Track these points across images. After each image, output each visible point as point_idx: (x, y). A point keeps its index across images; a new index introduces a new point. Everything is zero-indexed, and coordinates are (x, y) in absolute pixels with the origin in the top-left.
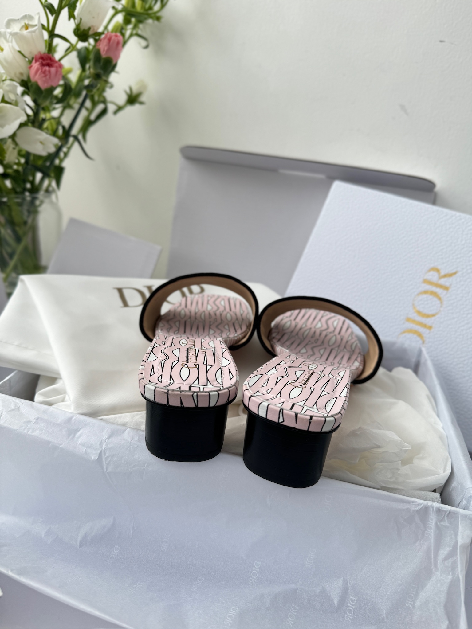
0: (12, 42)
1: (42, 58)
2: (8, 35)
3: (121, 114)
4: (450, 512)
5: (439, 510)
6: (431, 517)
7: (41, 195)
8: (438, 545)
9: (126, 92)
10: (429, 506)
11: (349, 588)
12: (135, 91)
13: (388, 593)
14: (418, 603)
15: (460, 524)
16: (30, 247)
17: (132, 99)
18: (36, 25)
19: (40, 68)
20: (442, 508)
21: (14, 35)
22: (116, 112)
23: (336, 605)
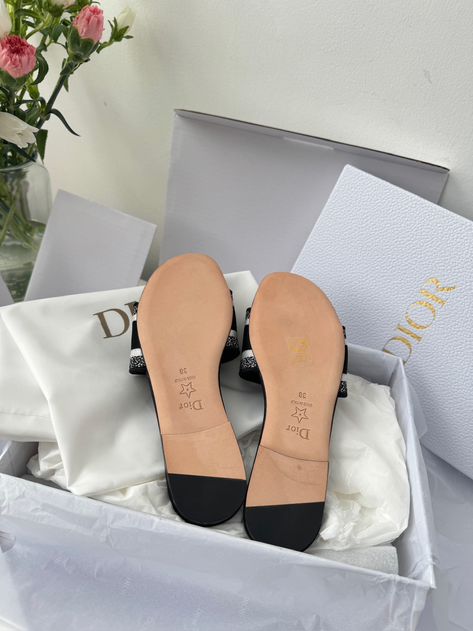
19: (9, 56)
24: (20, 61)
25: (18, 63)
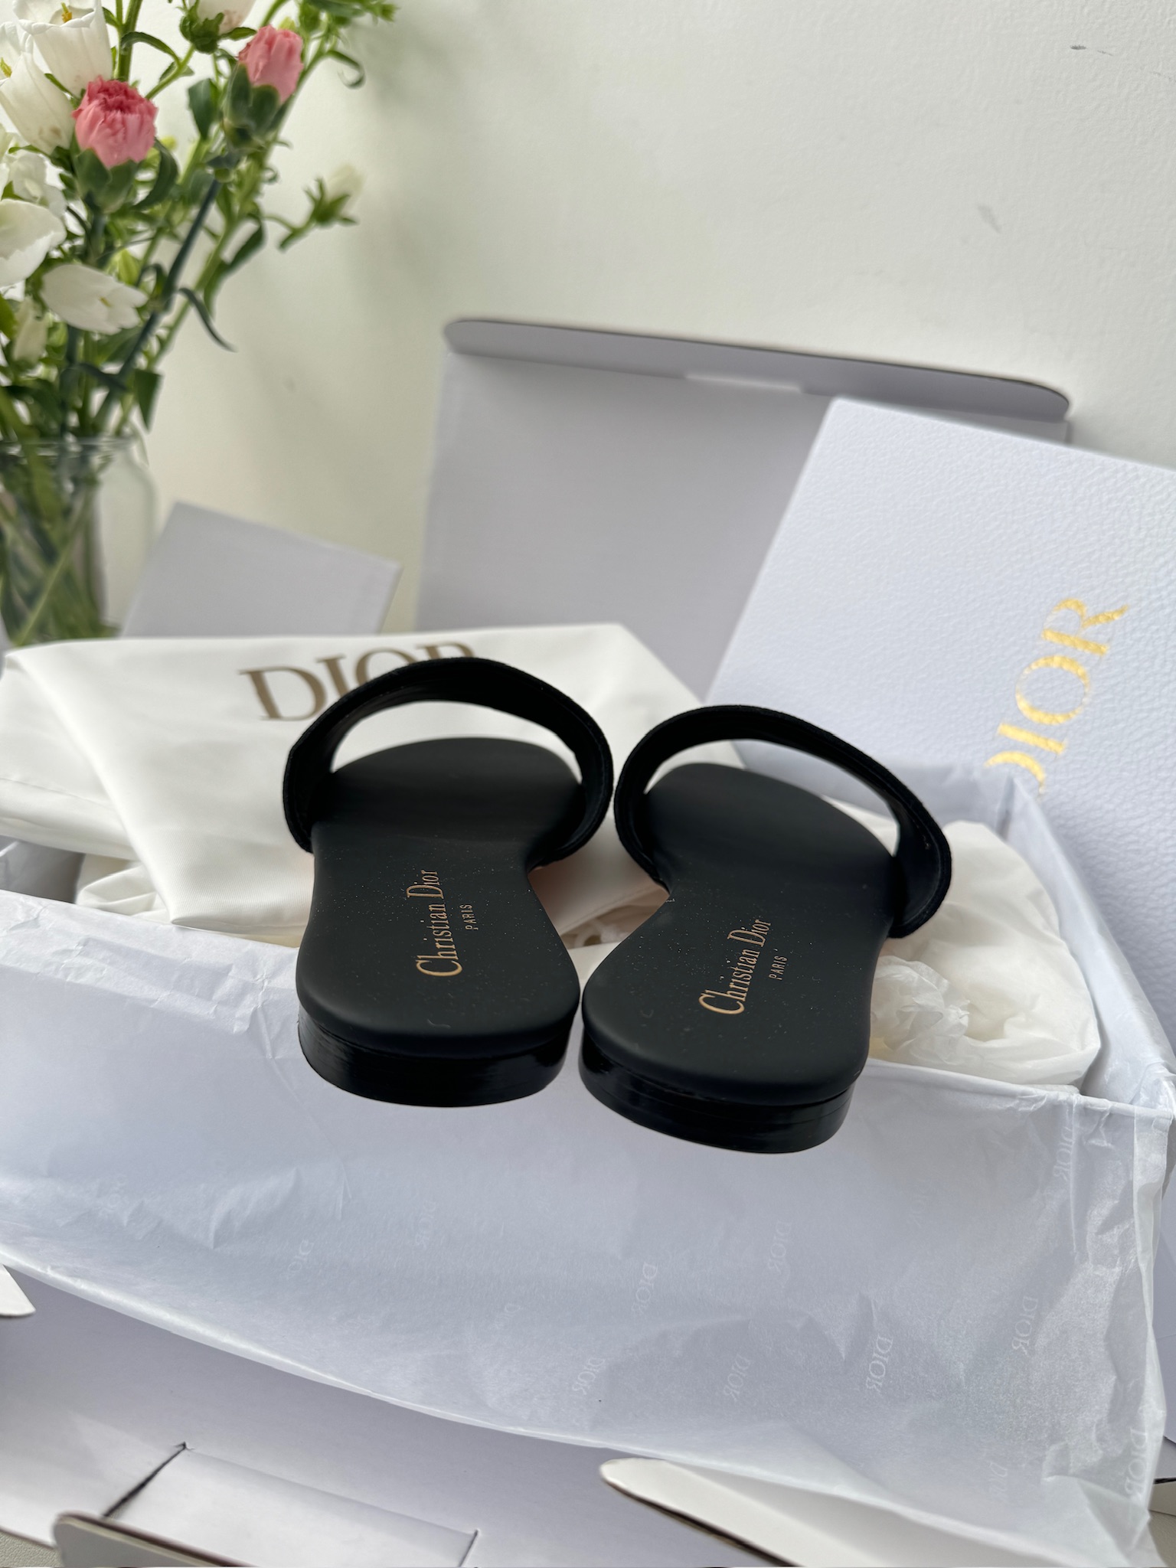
0: (31, 51)
1: (106, 89)
2: (21, 34)
3: (297, 247)
4: (1111, 1115)
5: (1086, 1112)
6: (1067, 1128)
7: (104, 442)
8: (1086, 1199)
9: (309, 193)
10: (1060, 1101)
11: (874, 1316)
12: (331, 192)
13: (969, 1321)
14: (1042, 1341)
15: (1135, 1140)
16: (79, 573)
17: (325, 211)
18: (91, 10)
19: (102, 114)
20: (1091, 1105)
21: (37, 32)
22: (284, 244)
23: (844, 1356)
24: (124, 123)
25: (118, 126)
